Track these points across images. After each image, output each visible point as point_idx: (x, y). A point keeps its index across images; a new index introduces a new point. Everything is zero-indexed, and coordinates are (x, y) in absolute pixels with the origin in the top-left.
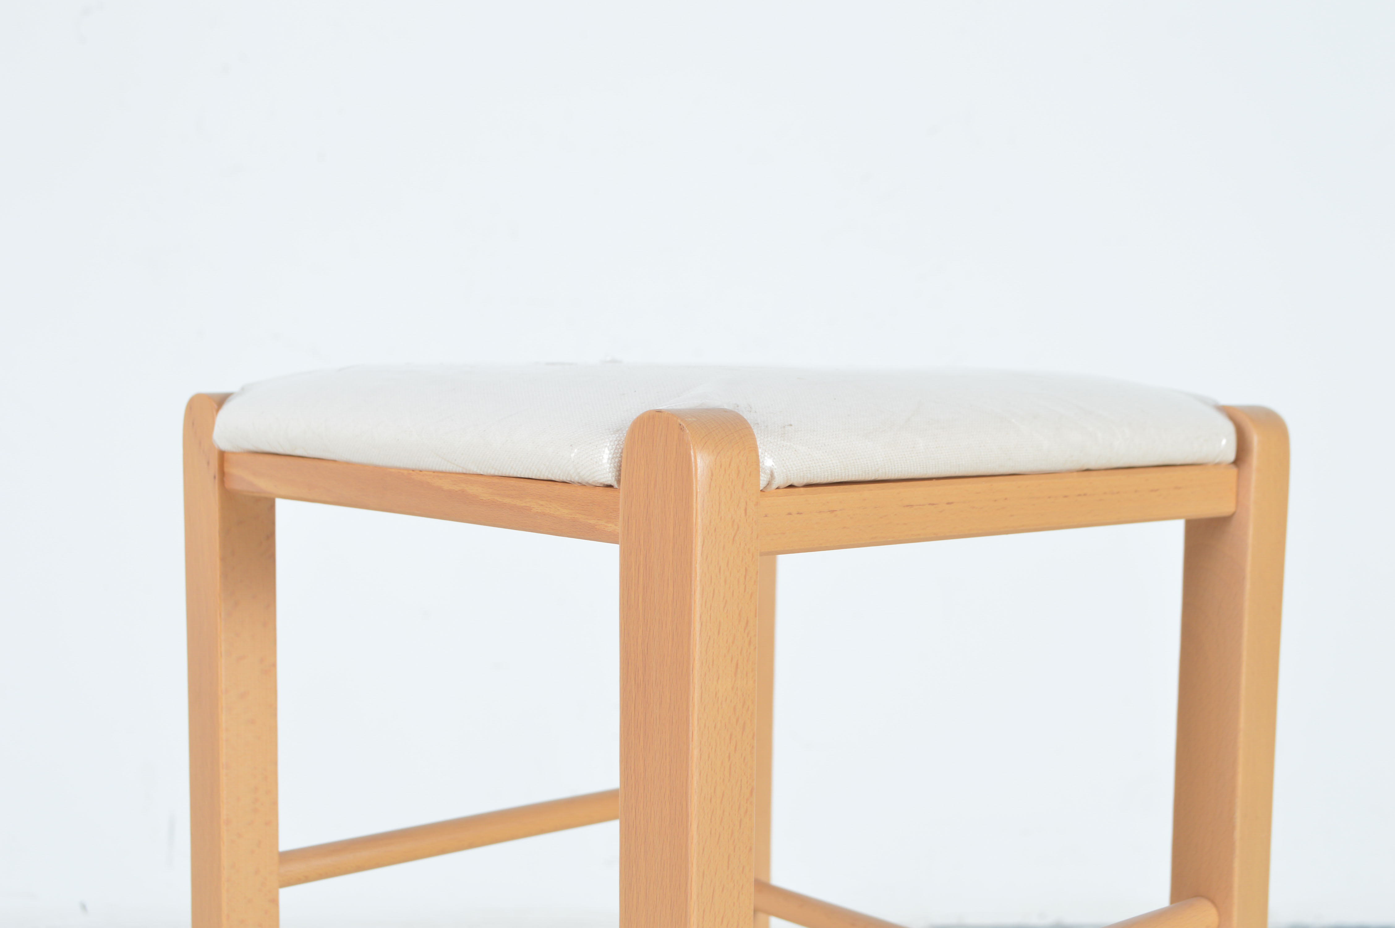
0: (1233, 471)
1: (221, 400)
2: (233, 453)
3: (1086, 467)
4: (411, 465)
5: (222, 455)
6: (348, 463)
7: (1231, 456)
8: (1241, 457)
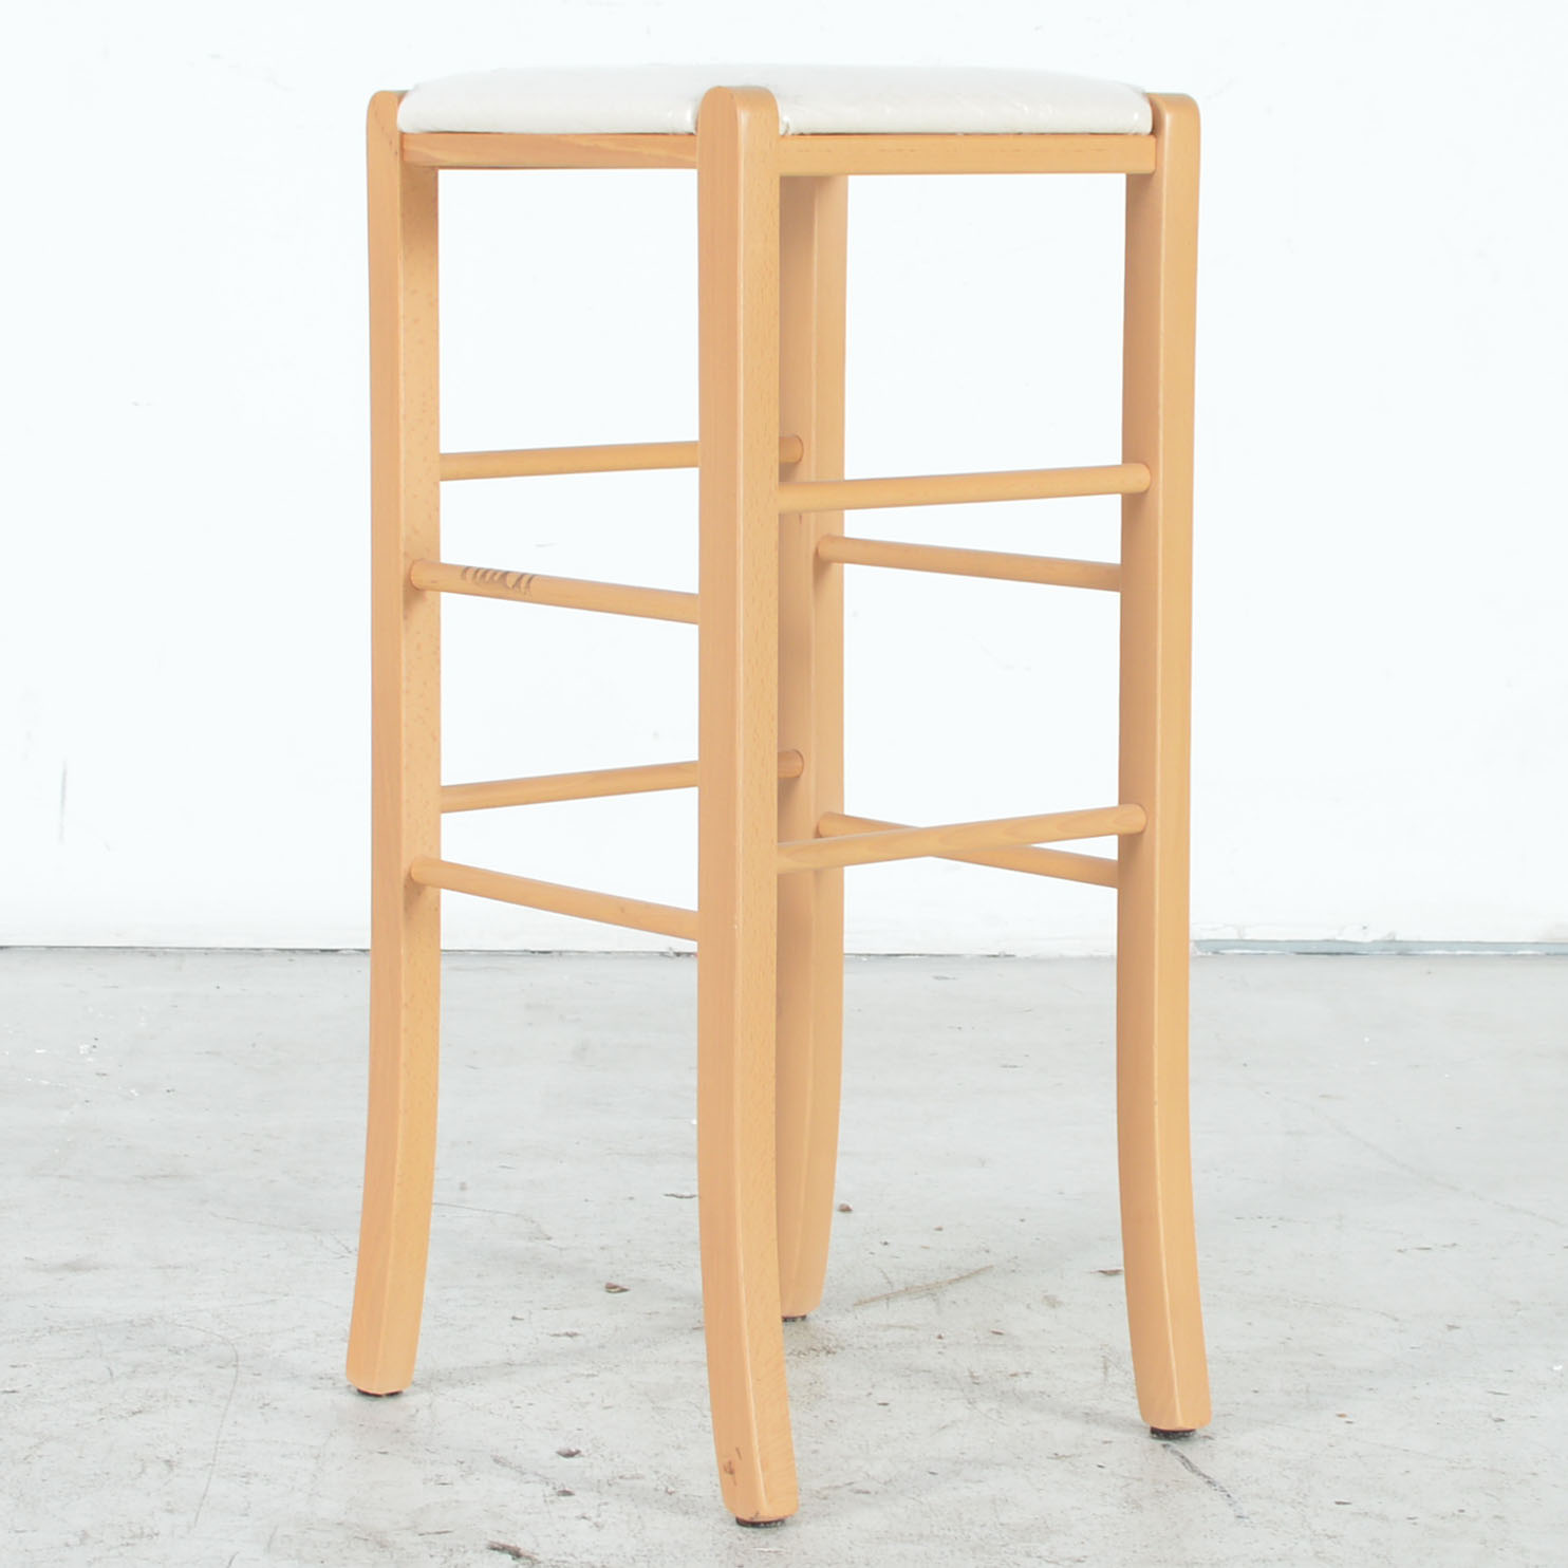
0: (1152, 140)
1: (401, 96)
2: (412, 134)
3: (1018, 131)
4: (559, 131)
5: (403, 134)
6: (511, 134)
7: (1149, 130)
8: (1156, 130)
